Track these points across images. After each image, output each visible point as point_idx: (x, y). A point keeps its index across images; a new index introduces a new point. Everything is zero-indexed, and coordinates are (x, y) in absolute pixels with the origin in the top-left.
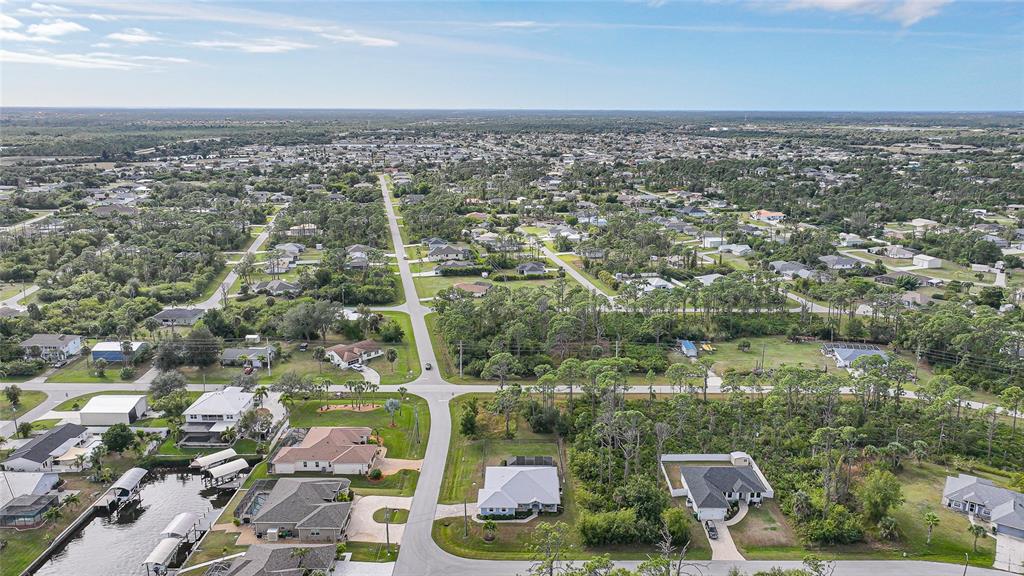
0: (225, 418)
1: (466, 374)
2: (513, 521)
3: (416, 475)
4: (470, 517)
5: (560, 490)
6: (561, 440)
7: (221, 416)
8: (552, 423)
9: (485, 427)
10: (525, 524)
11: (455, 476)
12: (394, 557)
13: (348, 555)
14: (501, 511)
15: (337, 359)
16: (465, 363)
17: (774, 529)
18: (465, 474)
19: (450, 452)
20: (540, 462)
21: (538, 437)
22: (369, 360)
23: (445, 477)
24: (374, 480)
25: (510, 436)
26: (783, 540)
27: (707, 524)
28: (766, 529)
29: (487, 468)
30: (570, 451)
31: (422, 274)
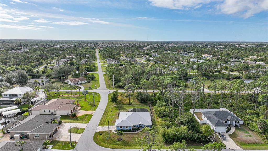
1: (115, 87)
2: (131, 132)
3: (91, 116)
4: (111, 131)
5: (152, 120)
6: (151, 105)
7: (17, 95)
8: (147, 99)
9: (120, 101)
10: (137, 134)
11: (107, 116)
12: (73, 147)
13: (51, 147)
14: (125, 128)
15: (70, 82)
16: (115, 84)
17: (250, 136)
18: (111, 116)
19: (106, 109)
20: (142, 110)
21: (141, 104)
22: (81, 83)
23: (103, 117)
24: (73, 117)
25: (130, 104)
26: (257, 141)
27: (219, 134)
28: (247, 136)
29: (120, 112)
30: (154, 108)
31: (104, 66)
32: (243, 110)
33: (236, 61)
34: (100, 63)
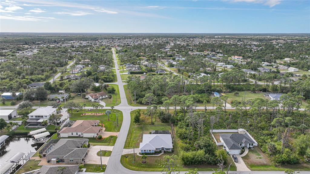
0: (44, 117)
1: (137, 103)
2: (154, 155)
3: (116, 138)
4: (136, 154)
5: (173, 143)
6: (172, 125)
7: (42, 116)
8: (169, 119)
9: (143, 121)
10: (159, 157)
11: (131, 138)
12: (104, 170)
13: (85, 170)
14: (149, 151)
15: (90, 98)
16: (137, 99)
17: (261, 158)
18: (135, 138)
19: (129, 129)
20: (165, 132)
21: (163, 124)
22: (102, 99)
23: (127, 139)
24: (99, 140)
25: (153, 124)
26: (265, 163)
27: (233, 156)
28: (257, 158)
29: (144, 135)
30: (176, 129)
31: (123, 74)
32: (260, 130)
33: (267, 66)
34: (118, 69)
